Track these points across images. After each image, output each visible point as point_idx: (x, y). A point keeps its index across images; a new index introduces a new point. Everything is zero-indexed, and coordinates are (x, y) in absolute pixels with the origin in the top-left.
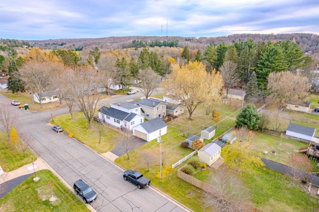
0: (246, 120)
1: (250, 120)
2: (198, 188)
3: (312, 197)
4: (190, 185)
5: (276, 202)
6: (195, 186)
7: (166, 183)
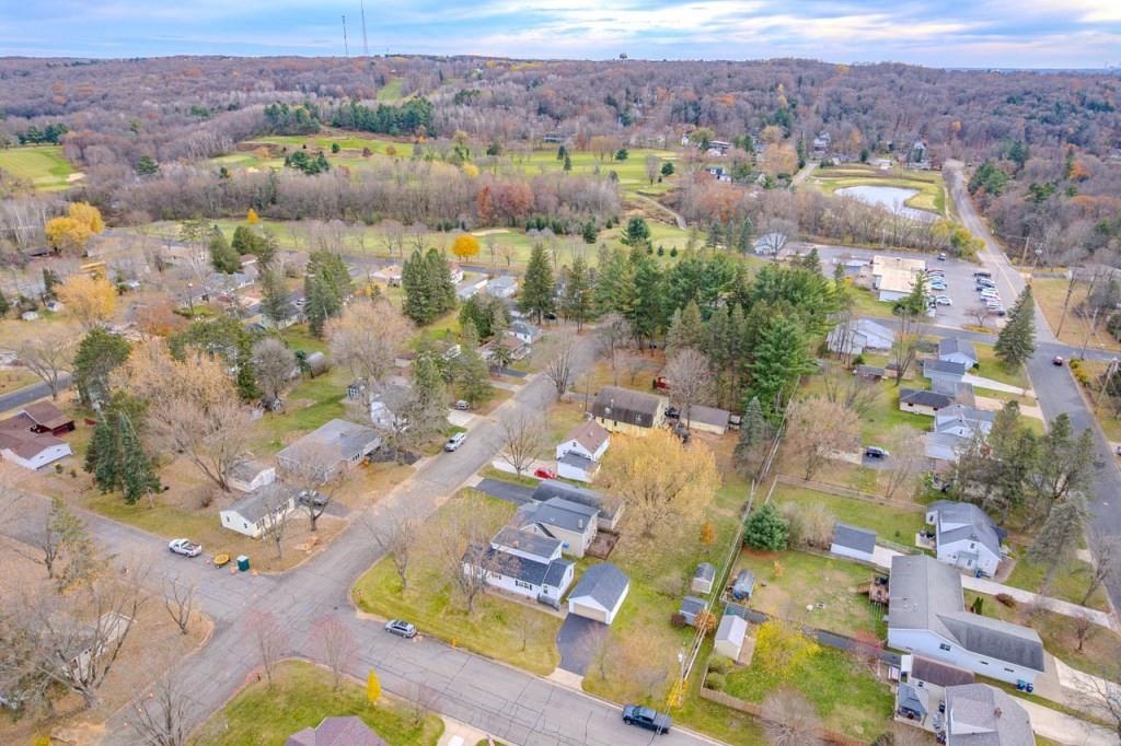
0: (765, 538)
1: (772, 537)
2: (739, 711)
3: (883, 685)
4: (725, 710)
5: (844, 707)
6: (733, 709)
7: (690, 713)
